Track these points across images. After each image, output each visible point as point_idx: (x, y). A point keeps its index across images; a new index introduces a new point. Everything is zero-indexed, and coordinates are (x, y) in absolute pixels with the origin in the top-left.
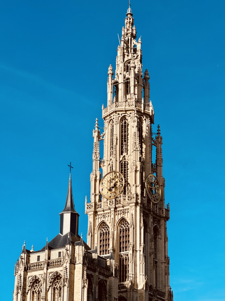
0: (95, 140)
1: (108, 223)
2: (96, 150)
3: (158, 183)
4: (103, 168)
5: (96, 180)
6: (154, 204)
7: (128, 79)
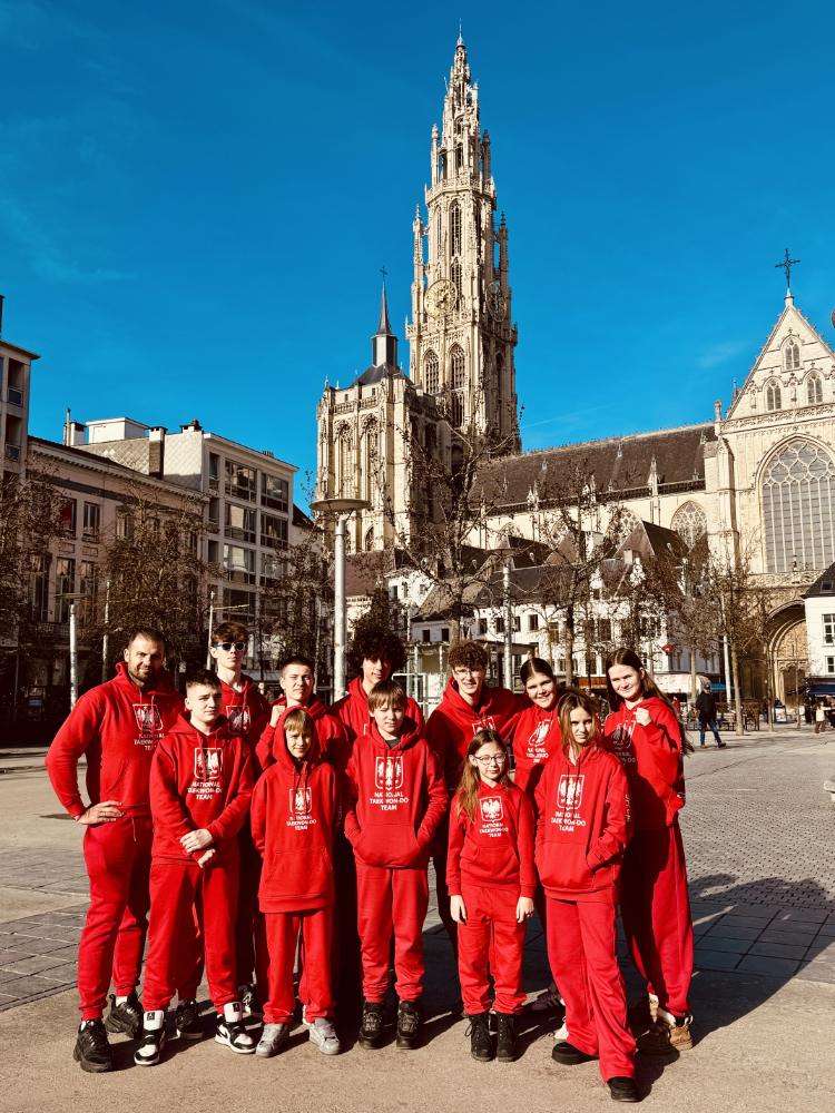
0: (417, 236)
1: (437, 352)
2: (419, 250)
4: (428, 276)
5: (419, 293)
6: (497, 324)
7: (460, 144)
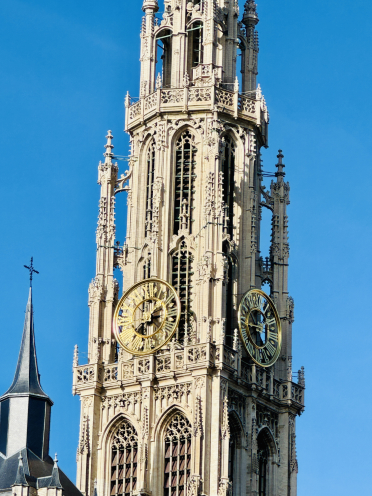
0: (105, 190)
1: (133, 421)
2: (107, 219)
3: (273, 312)
5: (103, 302)
7: (198, 23)
